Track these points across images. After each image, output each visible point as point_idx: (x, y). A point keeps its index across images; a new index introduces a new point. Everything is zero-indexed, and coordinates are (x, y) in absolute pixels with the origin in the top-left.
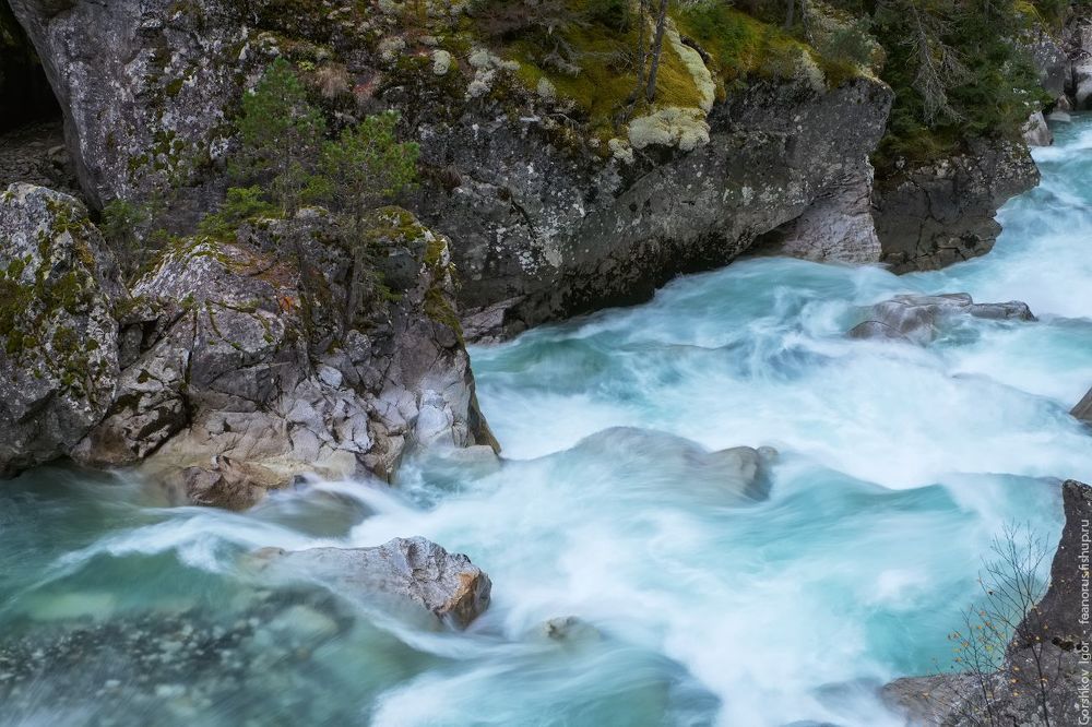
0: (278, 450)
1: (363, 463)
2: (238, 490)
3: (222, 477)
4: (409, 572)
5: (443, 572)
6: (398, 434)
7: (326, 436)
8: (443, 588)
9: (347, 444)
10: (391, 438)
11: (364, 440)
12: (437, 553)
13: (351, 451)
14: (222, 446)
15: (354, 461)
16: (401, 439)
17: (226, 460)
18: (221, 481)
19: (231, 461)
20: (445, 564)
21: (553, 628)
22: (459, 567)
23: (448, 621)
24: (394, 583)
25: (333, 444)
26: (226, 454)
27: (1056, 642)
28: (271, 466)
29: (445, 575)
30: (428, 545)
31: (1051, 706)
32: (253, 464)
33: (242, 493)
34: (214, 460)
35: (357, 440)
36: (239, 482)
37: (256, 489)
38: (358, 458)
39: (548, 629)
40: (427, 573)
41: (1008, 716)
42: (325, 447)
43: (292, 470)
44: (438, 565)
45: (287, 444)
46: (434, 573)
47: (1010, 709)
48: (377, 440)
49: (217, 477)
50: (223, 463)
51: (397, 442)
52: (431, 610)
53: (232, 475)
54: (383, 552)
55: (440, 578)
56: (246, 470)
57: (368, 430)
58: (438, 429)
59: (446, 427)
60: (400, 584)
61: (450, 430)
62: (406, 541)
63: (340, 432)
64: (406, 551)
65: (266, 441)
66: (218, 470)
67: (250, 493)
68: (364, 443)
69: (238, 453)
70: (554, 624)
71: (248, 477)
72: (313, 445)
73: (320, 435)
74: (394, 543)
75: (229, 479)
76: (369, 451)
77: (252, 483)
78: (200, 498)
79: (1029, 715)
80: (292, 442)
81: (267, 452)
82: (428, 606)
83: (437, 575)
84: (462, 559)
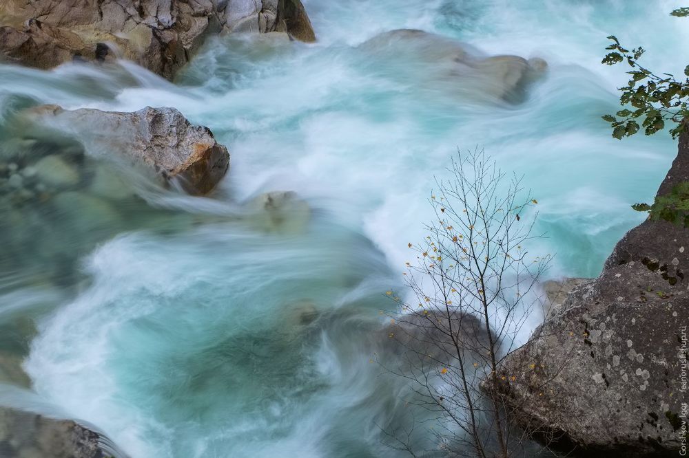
0: (87, 20)
1: (159, 38)
2: (45, 51)
3: (31, 38)
4: (149, 137)
5: (182, 141)
6: (203, 15)
7: (132, 11)
8: (179, 155)
9: (151, 20)
10: (196, 19)
11: (166, 18)
12: (179, 124)
13: (150, 27)
14: (39, 11)
15: (151, 36)
16: (205, 20)
17: (38, 23)
18: (29, 41)
19: (42, 25)
20: (185, 133)
21: (270, 199)
22: (198, 138)
23: (175, 182)
24: (134, 146)
25: (138, 19)
26: (41, 19)
27: (645, 261)
28: (80, 34)
29: (183, 144)
30: (173, 115)
31: (616, 317)
32: (64, 29)
33: (48, 54)
34: (27, 23)
35: (161, 18)
36: (47, 44)
37: (61, 52)
38: (154, 34)
39: (266, 200)
40: (166, 139)
41: (582, 322)
42: (131, 20)
43: (97, 38)
44: (178, 134)
45: (96, 15)
46: (173, 141)
47: (586, 316)
48: (179, 18)
49: (26, 37)
50: (35, 26)
51: (202, 22)
52: (160, 172)
53: (41, 37)
54: (134, 117)
55: (177, 146)
56: (56, 34)
57: (172, 9)
58: (246, 13)
59: (254, 13)
60: (139, 148)
61: (257, 15)
62: (155, 111)
63: (147, 9)
64: (150, 119)
65: (78, 10)
66: (29, 32)
67: (55, 54)
68: (166, 20)
69: (52, 19)
70: (272, 196)
71: (55, 41)
72: (119, 17)
73: (128, 9)
74: (144, 111)
75: (38, 41)
76: (168, 28)
77: (58, 46)
78: (9, 55)
79: (598, 324)
80: (101, 14)
81: (78, 20)
82: (158, 168)
83: (175, 142)
84: (203, 131)
